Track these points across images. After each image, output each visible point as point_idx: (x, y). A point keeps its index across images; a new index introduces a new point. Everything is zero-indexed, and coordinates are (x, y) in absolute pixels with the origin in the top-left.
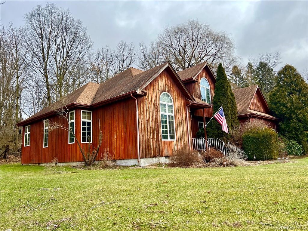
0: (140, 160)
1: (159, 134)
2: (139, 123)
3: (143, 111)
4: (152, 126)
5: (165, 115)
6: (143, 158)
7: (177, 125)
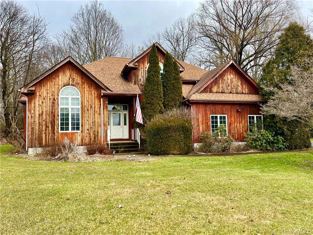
0: (28, 149)
1: (56, 126)
2: (28, 117)
3: (35, 107)
4: (46, 119)
5: (66, 108)
6: (31, 147)
7: (85, 116)
